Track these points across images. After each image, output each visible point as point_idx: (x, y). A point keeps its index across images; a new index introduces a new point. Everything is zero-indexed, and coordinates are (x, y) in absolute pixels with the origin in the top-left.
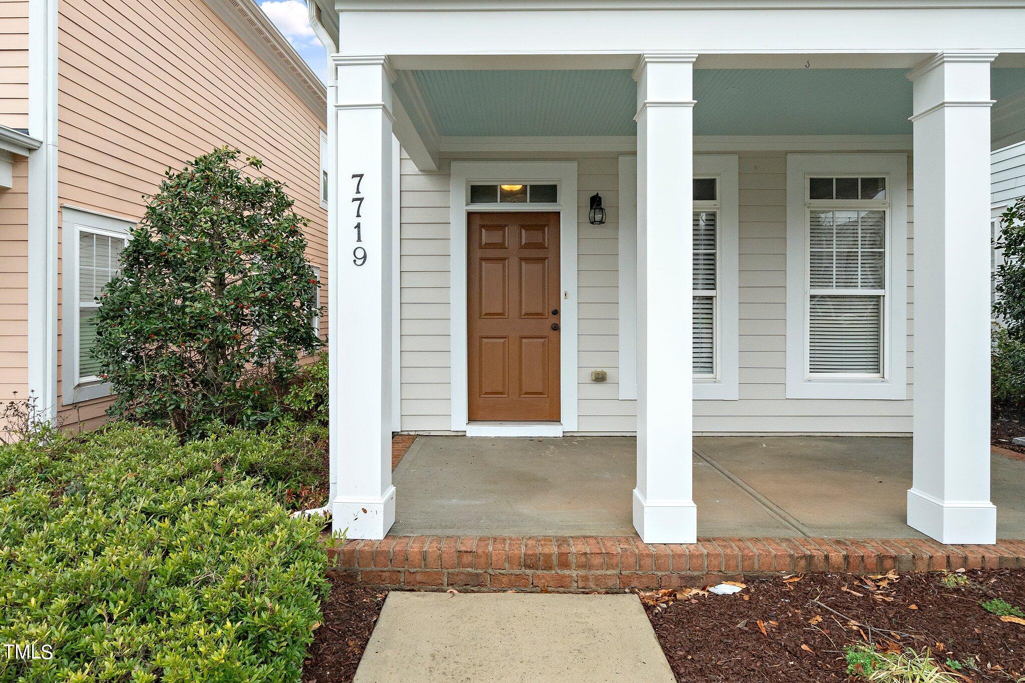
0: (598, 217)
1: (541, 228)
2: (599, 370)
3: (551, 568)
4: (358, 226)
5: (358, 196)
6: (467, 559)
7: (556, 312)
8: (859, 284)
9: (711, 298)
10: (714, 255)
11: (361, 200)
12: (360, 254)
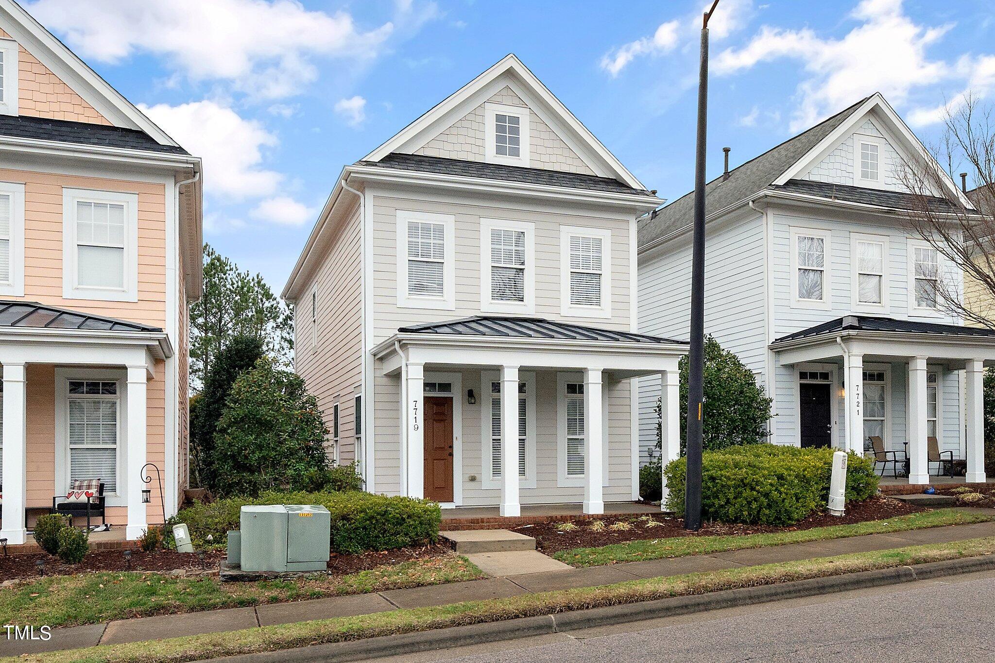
0: (473, 401)
1: (443, 405)
2: (473, 475)
3: (479, 523)
4: (416, 418)
5: (416, 408)
6: (453, 521)
7: (451, 447)
8: (578, 433)
9: (524, 440)
10: (525, 419)
11: (417, 409)
12: (416, 427)
